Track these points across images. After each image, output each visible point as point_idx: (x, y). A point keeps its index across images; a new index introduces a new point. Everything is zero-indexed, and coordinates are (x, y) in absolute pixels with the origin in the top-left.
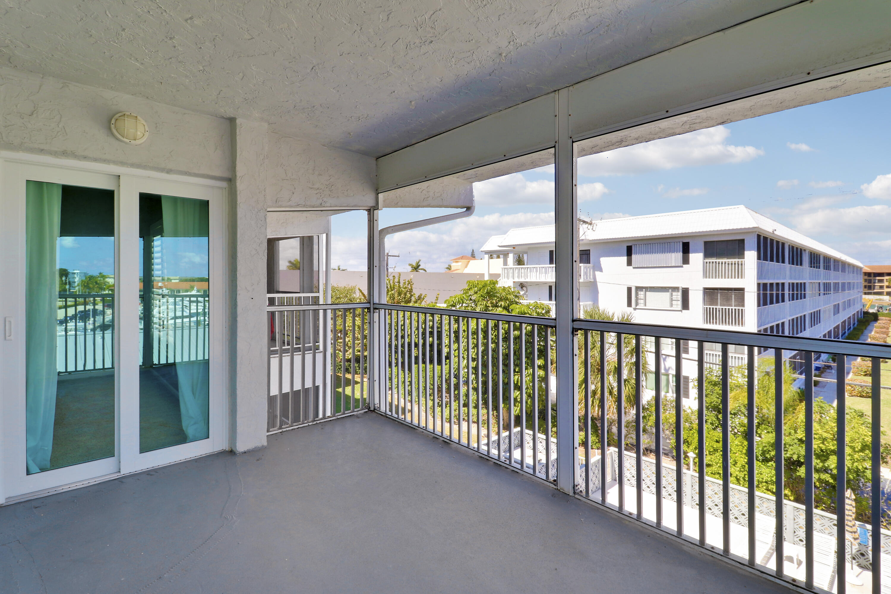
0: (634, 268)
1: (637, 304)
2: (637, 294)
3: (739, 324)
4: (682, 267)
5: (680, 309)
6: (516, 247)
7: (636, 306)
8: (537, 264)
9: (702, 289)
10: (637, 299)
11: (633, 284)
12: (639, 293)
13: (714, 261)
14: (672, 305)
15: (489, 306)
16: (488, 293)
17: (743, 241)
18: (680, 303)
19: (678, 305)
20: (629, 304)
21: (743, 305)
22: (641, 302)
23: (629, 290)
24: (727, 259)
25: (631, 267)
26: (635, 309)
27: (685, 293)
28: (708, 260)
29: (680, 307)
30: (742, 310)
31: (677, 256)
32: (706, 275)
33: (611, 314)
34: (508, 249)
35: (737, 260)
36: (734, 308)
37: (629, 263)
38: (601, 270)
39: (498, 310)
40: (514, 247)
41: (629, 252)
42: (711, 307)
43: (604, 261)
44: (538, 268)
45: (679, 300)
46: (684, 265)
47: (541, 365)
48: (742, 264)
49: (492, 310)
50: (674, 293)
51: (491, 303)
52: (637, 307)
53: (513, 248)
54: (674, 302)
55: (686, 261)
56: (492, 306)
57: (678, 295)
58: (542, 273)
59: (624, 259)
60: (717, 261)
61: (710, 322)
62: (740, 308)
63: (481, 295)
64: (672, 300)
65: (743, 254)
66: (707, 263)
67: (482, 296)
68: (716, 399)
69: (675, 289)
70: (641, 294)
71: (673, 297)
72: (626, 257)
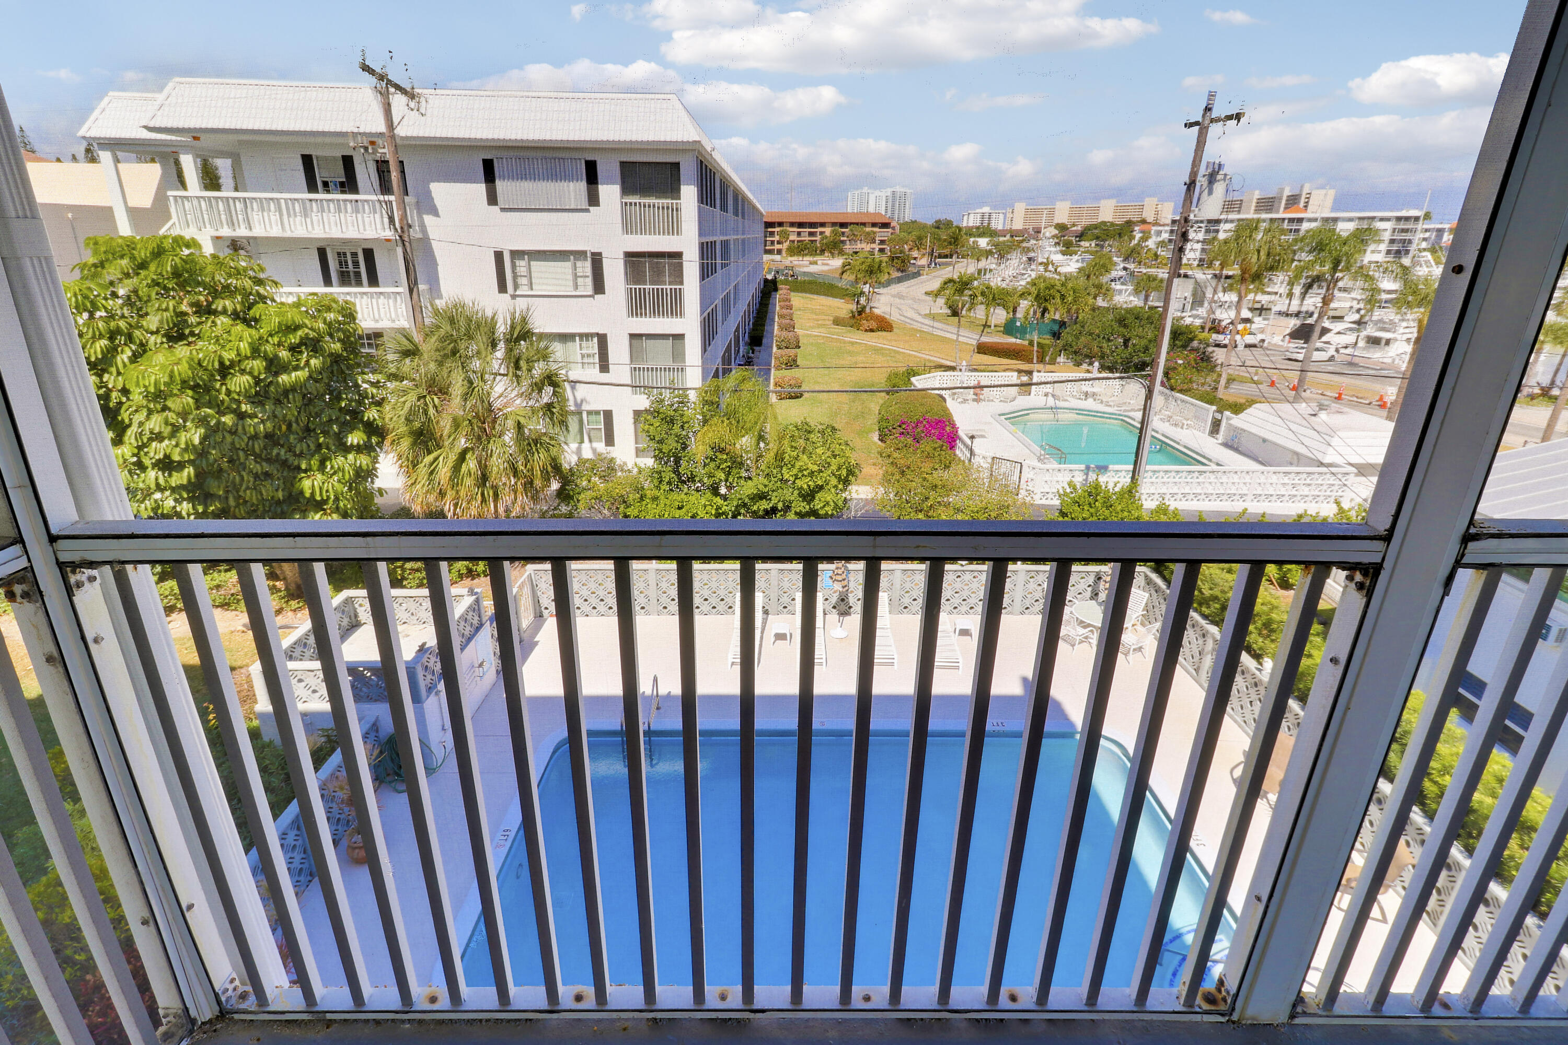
0: (503, 210)
1: (516, 287)
2: (514, 266)
3: (677, 315)
4: (587, 211)
5: (590, 293)
6: (203, 137)
7: (515, 290)
8: (273, 190)
9: (622, 256)
10: (515, 276)
11: (507, 247)
12: (518, 263)
13: (638, 201)
14: (576, 287)
15: (186, 314)
16: (176, 274)
17: (676, 166)
18: (589, 281)
19: (587, 285)
20: (502, 288)
21: (682, 283)
22: (523, 281)
23: (499, 256)
24: (657, 198)
25: (495, 209)
26: (514, 297)
27: (597, 261)
28: (630, 199)
29: (590, 290)
30: (680, 289)
31: (577, 189)
32: (628, 227)
33: (489, 314)
34: (174, 138)
35: (670, 201)
36: (669, 287)
37: (492, 199)
38: (435, 212)
39: (219, 322)
40: (196, 134)
41: (489, 173)
42: (638, 287)
43: (440, 191)
44: (282, 201)
45: (588, 277)
46: (591, 208)
47: (362, 442)
48: (677, 209)
49: (199, 323)
50: (579, 264)
51: (196, 304)
52: (518, 293)
53: (195, 138)
54: (580, 281)
55: (593, 200)
56: (195, 313)
57: (586, 267)
58: (296, 216)
59: (481, 188)
60: (642, 201)
61: (637, 314)
62: (678, 287)
63: (153, 280)
64: (576, 277)
65: (679, 190)
66: (626, 204)
67: (156, 283)
68: (675, 445)
69: (580, 255)
70: (522, 264)
71: (578, 270)
72: (484, 185)
